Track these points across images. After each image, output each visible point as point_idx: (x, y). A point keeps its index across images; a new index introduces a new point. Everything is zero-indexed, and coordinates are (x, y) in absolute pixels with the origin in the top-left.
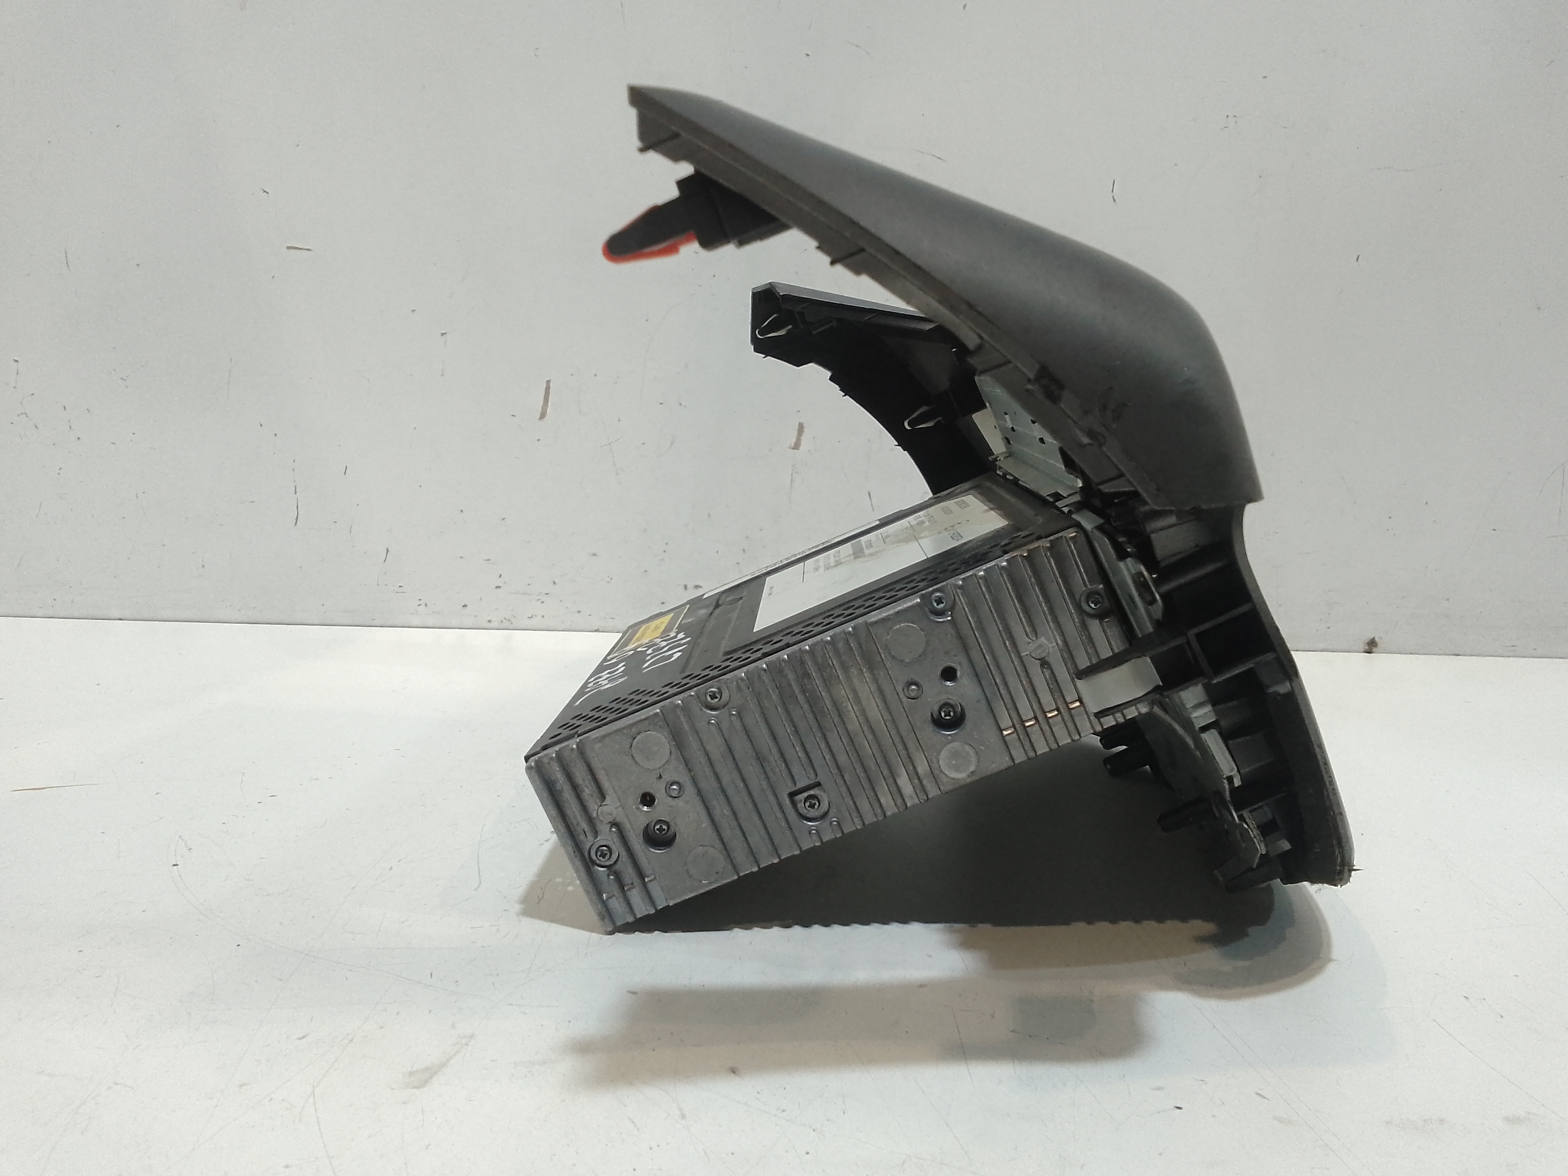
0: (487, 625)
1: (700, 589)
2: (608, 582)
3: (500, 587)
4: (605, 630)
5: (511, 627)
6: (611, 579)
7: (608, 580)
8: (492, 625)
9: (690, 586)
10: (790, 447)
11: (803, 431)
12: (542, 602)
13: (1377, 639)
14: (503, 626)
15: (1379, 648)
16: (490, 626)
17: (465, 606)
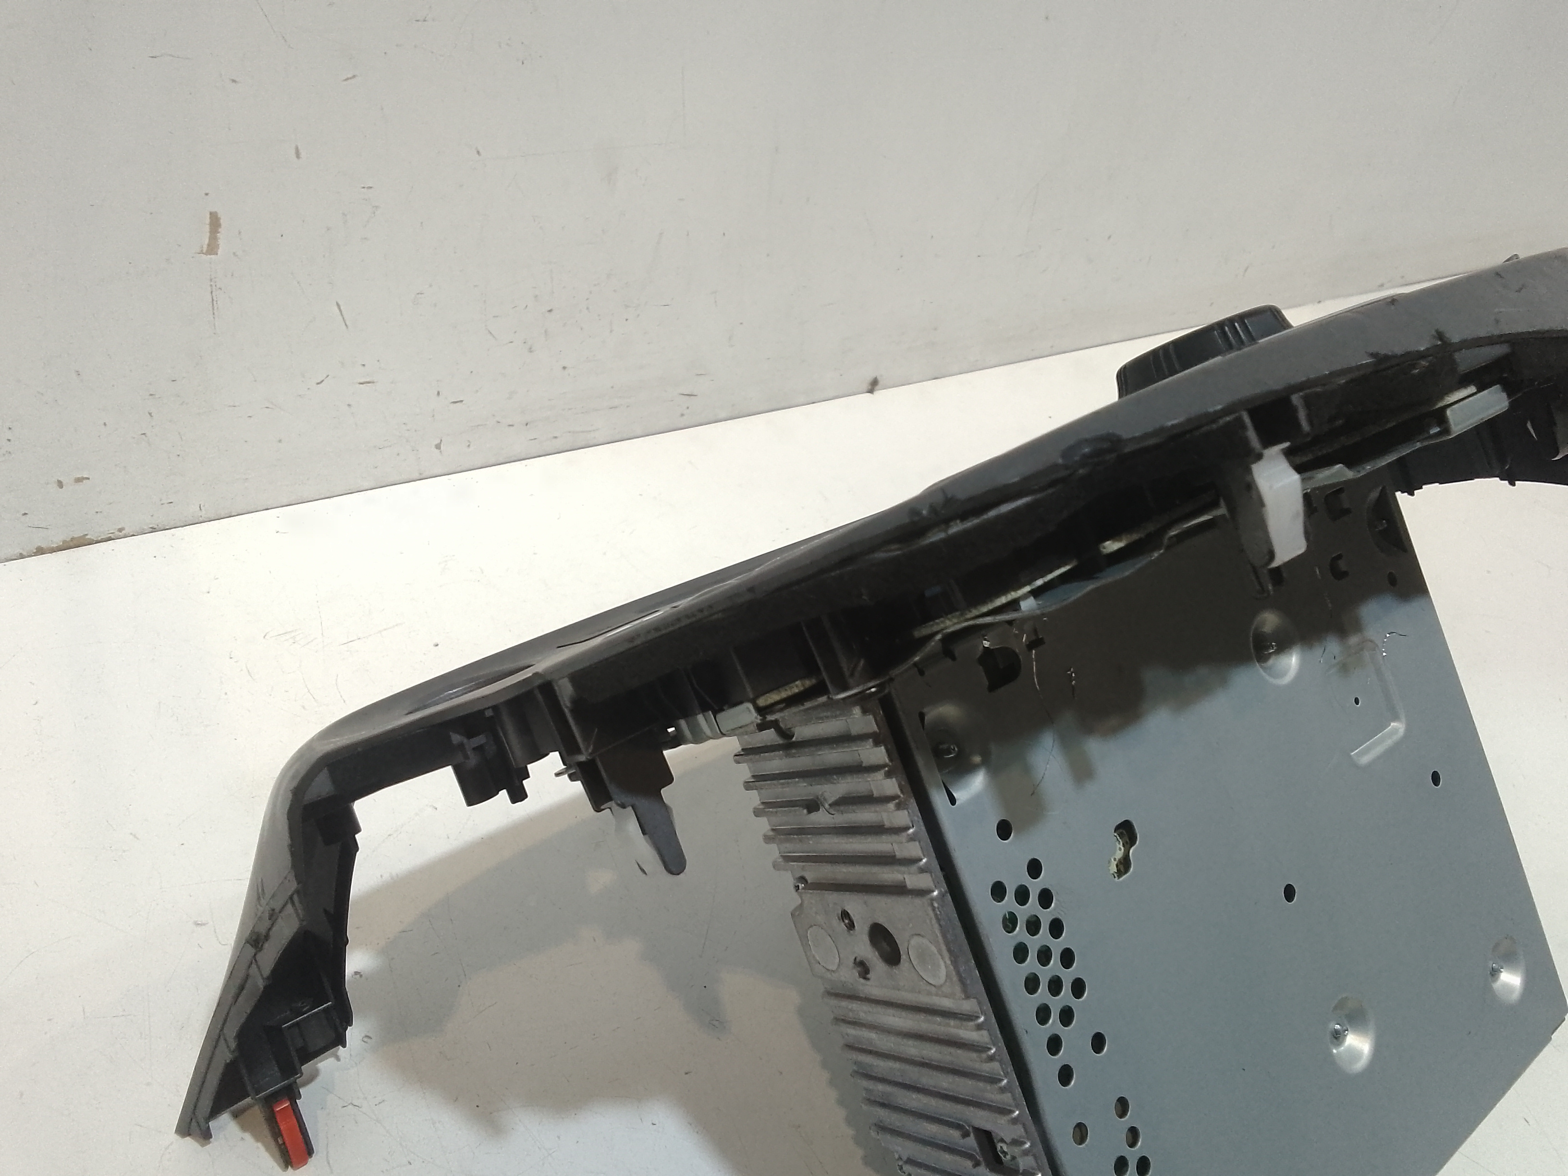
1: (85, 482)
9: (68, 480)
10: (201, 252)
11: (219, 225)
13: (878, 378)
15: (879, 386)
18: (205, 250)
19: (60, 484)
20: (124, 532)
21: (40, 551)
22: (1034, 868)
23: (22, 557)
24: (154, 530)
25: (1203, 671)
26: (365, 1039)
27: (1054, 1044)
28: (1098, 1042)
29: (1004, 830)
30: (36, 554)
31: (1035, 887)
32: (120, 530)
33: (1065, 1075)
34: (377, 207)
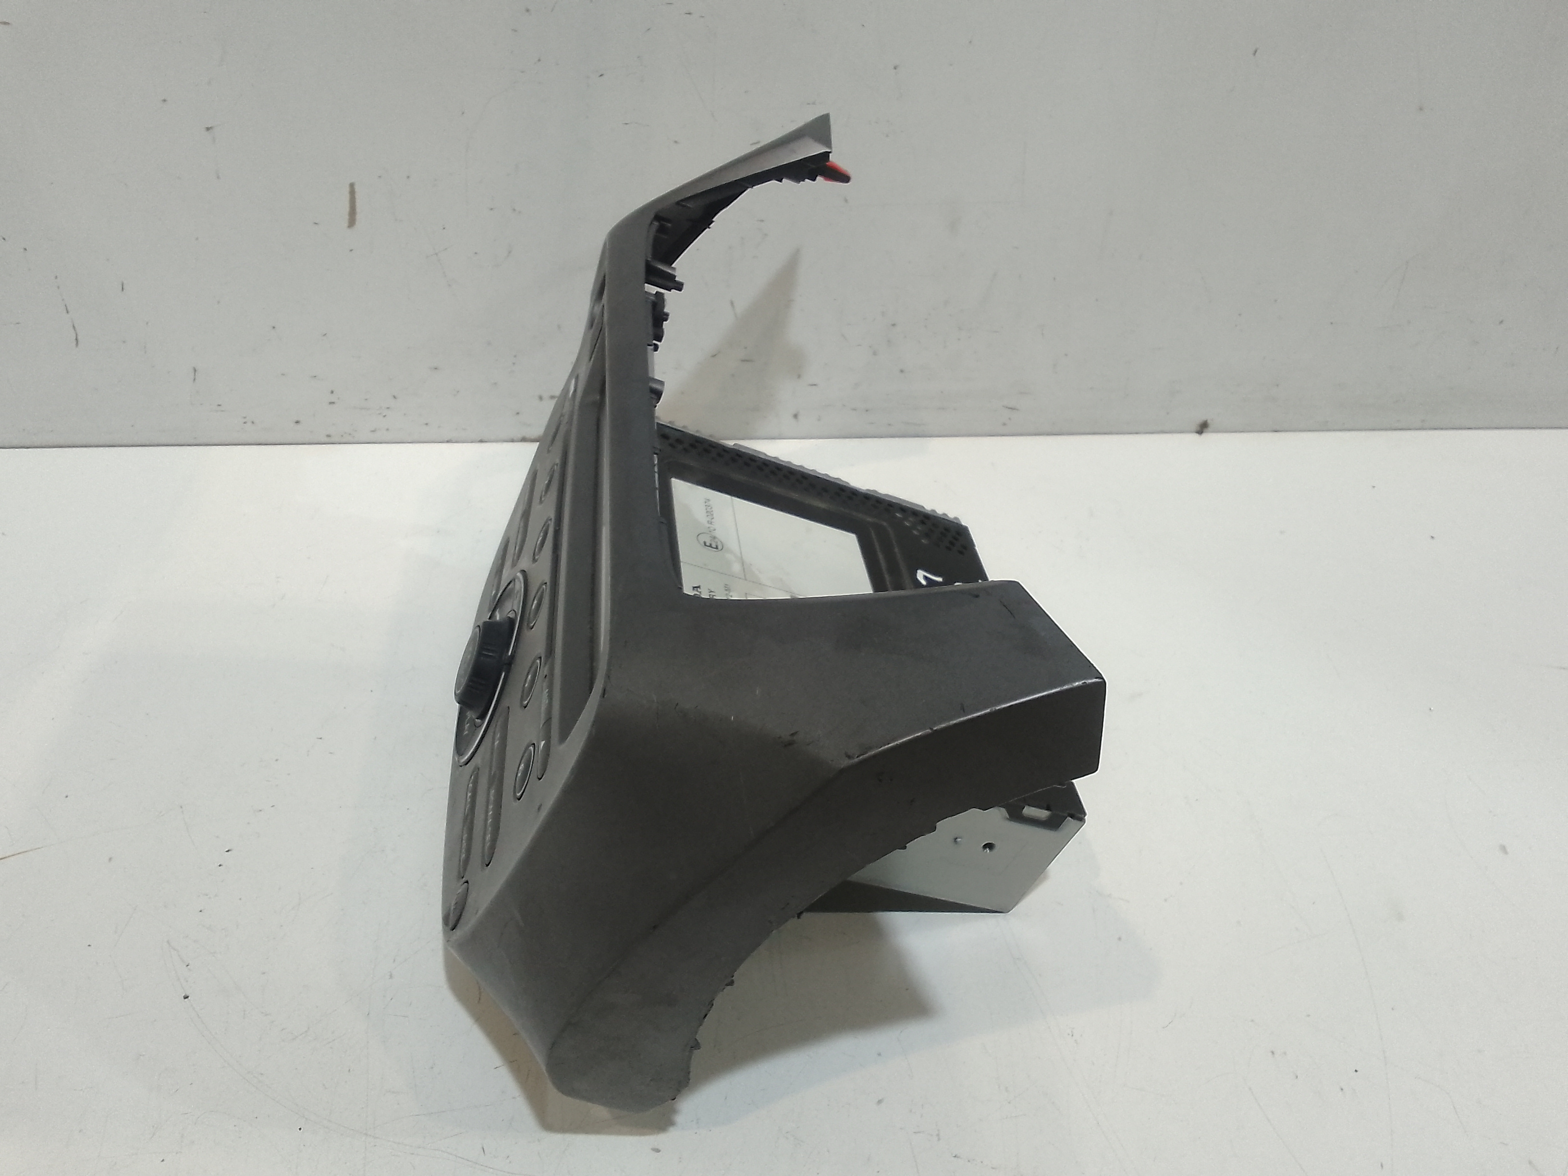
0: (326, 440)
4: (457, 441)
5: (353, 440)
6: (458, 392)
7: (455, 393)
9: (545, 396)
12: (385, 416)
13: (1209, 421)
14: (344, 440)
15: (1209, 429)
16: (329, 441)
17: (297, 422)
34: (766, 235)
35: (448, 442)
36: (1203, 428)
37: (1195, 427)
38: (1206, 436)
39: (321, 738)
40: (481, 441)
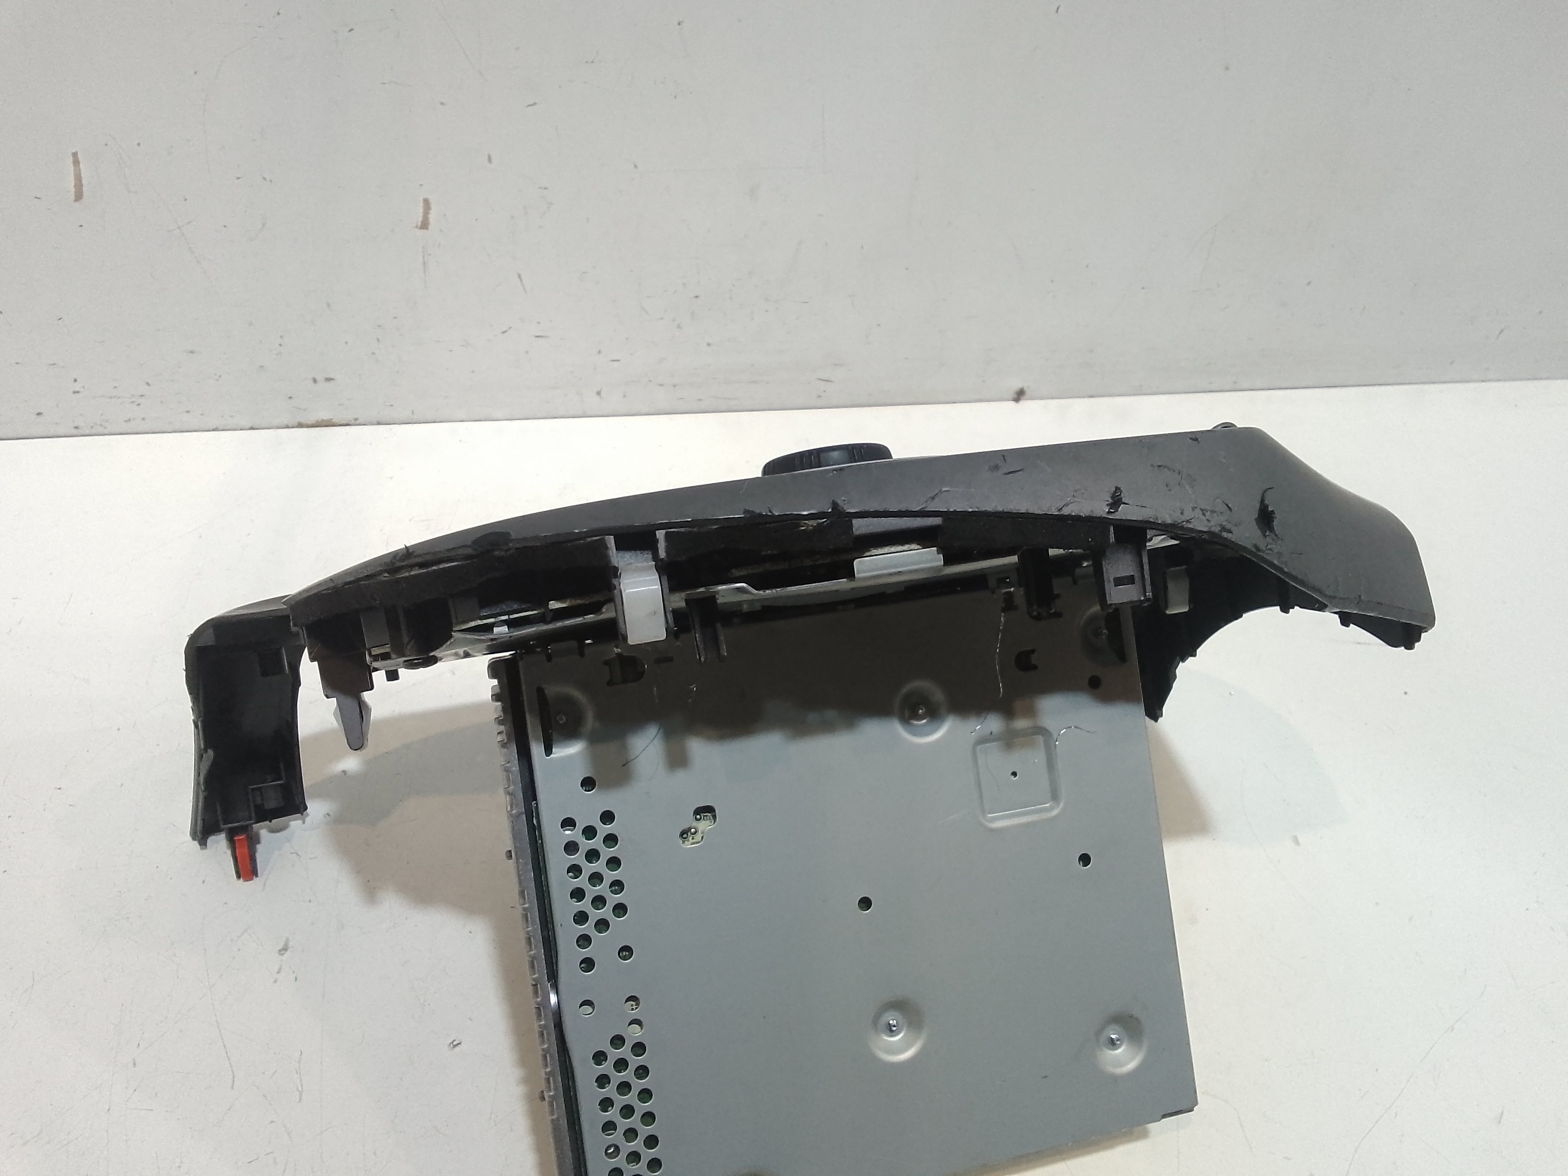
0: (75, 432)
1: (332, 381)
2: (217, 380)
3: (78, 392)
4: (225, 428)
5: (106, 431)
6: (220, 376)
7: (217, 377)
8: (80, 432)
9: (320, 378)
10: (417, 227)
11: (430, 209)
12: (139, 405)
13: (1025, 389)
14: (94, 431)
15: (1026, 396)
16: (77, 432)
17: (39, 414)
18: (419, 224)
19: (315, 381)
20: (358, 421)
21: (300, 425)
22: (608, 817)
23: (287, 427)
24: (379, 423)
25: (831, 714)
26: (327, 816)
27: (584, 940)
28: (626, 951)
29: (588, 783)
30: (297, 427)
31: (603, 830)
32: (356, 419)
33: (588, 964)
34: (551, 204)
35: (214, 430)
36: (1019, 395)
37: (1012, 395)
38: (1024, 404)
39: (60, 789)
40: (252, 428)
